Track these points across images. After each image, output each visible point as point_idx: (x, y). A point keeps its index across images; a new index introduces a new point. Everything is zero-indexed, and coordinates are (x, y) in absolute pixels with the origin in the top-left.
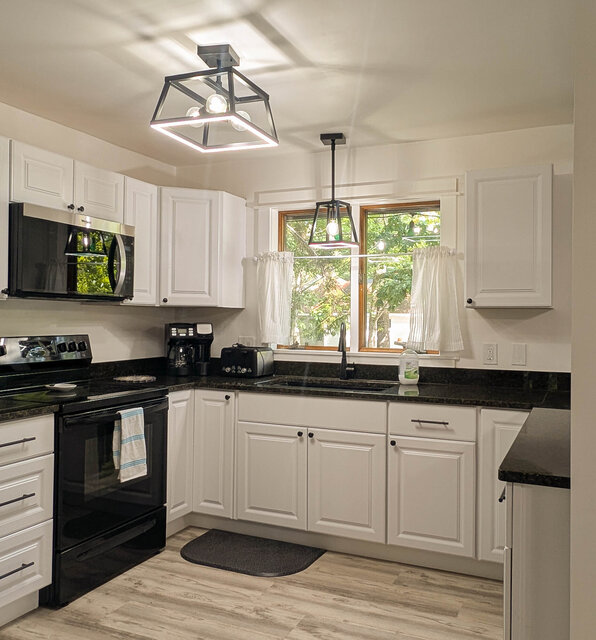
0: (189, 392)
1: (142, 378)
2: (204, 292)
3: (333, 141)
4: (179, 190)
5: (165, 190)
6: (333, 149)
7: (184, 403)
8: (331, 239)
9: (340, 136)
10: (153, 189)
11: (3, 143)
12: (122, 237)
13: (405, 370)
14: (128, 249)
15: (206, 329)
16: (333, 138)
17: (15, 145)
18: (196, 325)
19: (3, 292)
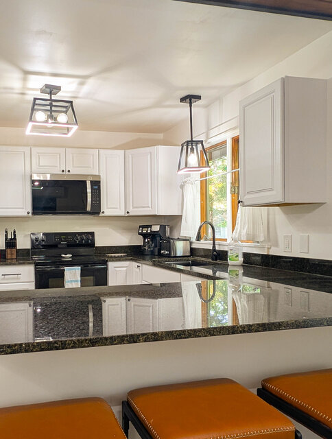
0: (128, 263)
2: (149, 207)
3: (190, 100)
4: (133, 150)
5: (128, 151)
6: (191, 106)
7: (124, 268)
9: (199, 98)
10: (123, 151)
11: (27, 150)
12: (91, 181)
13: (229, 254)
14: (97, 187)
15: (156, 228)
16: (190, 99)
17: (32, 149)
18: (150, 226)
19: (28, 213)
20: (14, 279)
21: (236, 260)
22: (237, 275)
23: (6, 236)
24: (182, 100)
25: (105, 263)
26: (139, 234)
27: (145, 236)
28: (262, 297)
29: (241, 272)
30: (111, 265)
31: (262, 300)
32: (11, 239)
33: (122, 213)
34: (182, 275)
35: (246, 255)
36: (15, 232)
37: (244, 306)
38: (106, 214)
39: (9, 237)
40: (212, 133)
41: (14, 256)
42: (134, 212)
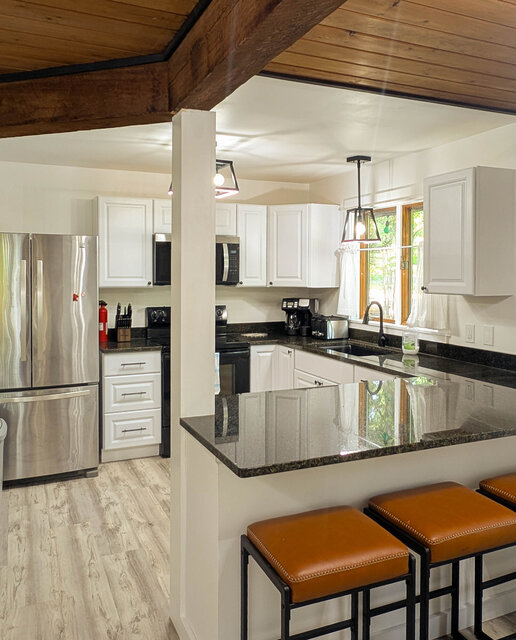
0: (274, 346)
1: (260, 335)
2: (297, 277)
3: (359, 161)
4: (279, 206)
5: (271, 207)
6: (359, 167)
7: (269, 354)
8: (358, 237)
9: (368, 159)
10: (265, 207)
11: (148, 202)
12: (229, 245)
13: (404, 342)
14: (234, 252)
15: (305, 303)
16: (358, 159)
17: (156, 202)
18: (298, 300)
19: (149, 283)
20: (136, 369)
21: (410, 348)
22: (413, 365)
23: (119, 312)
24: (350, 160)
25: (246, 347)
26: (283, 309)
27: (289, 312)
28: (441, 390)
29: (417, 361)
30: (254, 349)
31: (441, 393)
32: (124, 316)
33: (262, 282)
34: (356, 367)
35: (422, 343)
36: (130, 307)
37: (421, 400)
38: (244, 285)
39: (122, 313)
40: (380, 197)
41: (128, 339)
42: (278, 283)
